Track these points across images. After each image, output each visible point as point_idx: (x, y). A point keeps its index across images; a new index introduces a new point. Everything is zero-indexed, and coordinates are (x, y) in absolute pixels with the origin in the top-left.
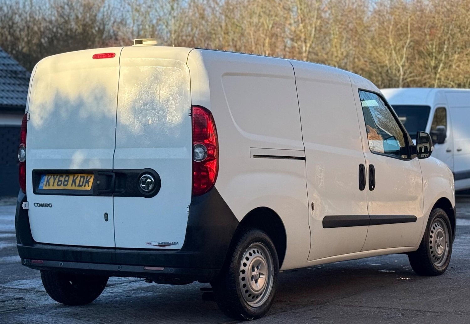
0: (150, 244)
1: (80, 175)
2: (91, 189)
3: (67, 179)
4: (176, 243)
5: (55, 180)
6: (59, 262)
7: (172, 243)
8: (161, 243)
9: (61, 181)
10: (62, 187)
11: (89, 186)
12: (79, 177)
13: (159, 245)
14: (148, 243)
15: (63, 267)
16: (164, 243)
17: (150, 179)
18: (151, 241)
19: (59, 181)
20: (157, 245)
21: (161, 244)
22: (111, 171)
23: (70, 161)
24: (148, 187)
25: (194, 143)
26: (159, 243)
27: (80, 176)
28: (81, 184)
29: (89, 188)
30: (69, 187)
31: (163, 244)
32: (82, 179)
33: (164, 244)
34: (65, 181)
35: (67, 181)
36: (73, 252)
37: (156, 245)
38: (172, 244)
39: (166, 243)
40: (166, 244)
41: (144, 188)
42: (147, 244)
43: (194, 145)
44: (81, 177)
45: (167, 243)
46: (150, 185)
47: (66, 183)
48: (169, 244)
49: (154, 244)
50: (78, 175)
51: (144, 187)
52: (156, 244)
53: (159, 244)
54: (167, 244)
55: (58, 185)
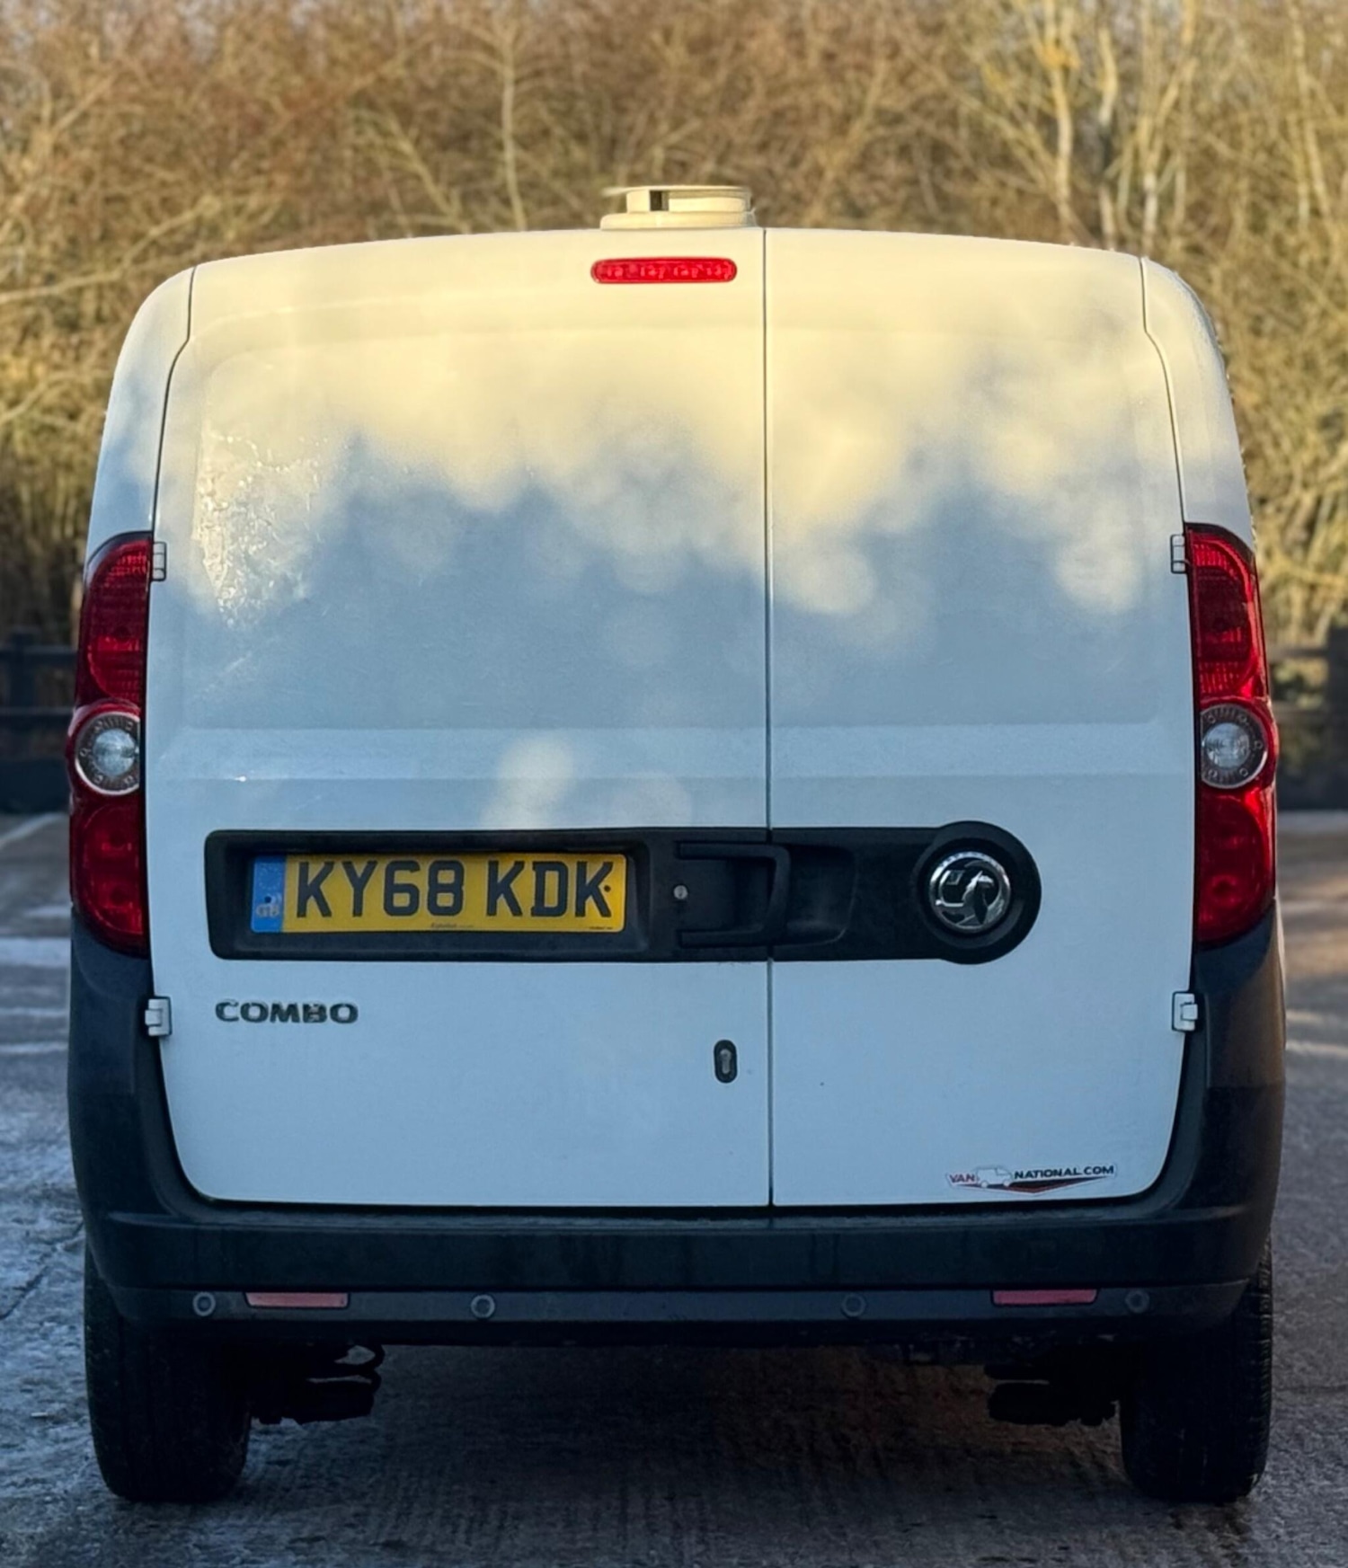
0: (971, 1181)
1: (529, 860)
2: (624, 929)
3: (446, 877)
4: (1104, 1170)
5: (359, 885)
6: (467, 1295)
7: (1085, 1171)
8: (1029, 1174)
9: (412, 890)
10: (423, 921)
11: (605, 911)
12: (528, 867)
13: (1015, 1186)
14: (961, 1178)
15: (496, 1319)
16: (1044, 1174)
17: (988, 872)
18: (979, 1168)
19: (391, 889)
20: (1007, 1184)
21: (1029, 1179)
22: (763, 839)
23: (486, 789)
24: (981, 913)
25: (1204, 701)
26: (1017, 1174)
27: (535, 864)
28: (551, 900)
29: (616, 923)
30: (474, 917)
31: (1039, 1178)
32: (552, 878)
33: (1045, 1178)
34: (435, 888)
35: (456, 889)
36: (567, 1240)
37: (1000, 1187)
38: (1084, 1176)
39: (1054, 1173)
40: (1053, 1178)
41: (958, 917)
42: (954, 1180)
43: (1203, 713)
44: (540, 869)
45: (1060, 1174)
46: (990, 902)
47: (445, 900)
48: (1068, 1177)
49: (993, 1182)
50: (520, 857)
51: (953, 913)
52: (999, 1182)
53: (1019, 1179)
54: (1057, 1177)
55: (391, 909)
